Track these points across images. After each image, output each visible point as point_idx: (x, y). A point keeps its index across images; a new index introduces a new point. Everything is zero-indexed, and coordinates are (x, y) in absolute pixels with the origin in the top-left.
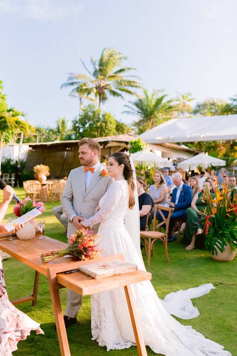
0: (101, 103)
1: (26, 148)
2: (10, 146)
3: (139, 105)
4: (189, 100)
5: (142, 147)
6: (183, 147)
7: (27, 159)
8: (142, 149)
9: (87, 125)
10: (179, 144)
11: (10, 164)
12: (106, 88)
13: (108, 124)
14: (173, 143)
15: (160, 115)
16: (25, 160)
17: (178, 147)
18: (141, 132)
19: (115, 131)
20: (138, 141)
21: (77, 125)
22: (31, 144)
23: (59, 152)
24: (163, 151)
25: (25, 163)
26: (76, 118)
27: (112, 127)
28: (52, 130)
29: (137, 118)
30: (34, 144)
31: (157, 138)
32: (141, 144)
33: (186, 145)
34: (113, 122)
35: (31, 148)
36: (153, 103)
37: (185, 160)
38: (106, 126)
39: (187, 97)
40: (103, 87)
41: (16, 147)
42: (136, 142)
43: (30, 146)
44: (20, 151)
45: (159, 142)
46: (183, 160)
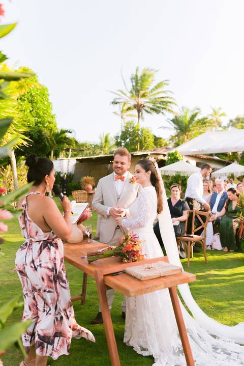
0: (140, 120)
1: (73, 161)
2: (60, 160)
3: (176, 121)
4: (220, 115)
5: (179, 158)
6: (216, 158)
7: (75, 172)
8: (179, 160)
9: (128, 140)
10: (211, 155)
11: (60, 176)
12: (144, 106)
13: (147, 139)
14: (206, 155)
15: (194, 130)
16: (73, 173)
17: (212, 158)
18: (177, 145)
19: (153, 145)
20: (175, 152)
21: (119, 140)
22: (78, 158)
23: (103, 165)
24: (198, 161)
25: (73, 175)
26: (118, 134)
27: (151, 141)
28: (97, 146)
29: (174, 132)
30: (80, 158)
31: (193, 150)
32: (178, 156)
33: (218, 157)
34: (151, 137)
35: (78, 162)
36: (188, 118)
37: (219, 169)
38: (144, 140)
39: (219, 113)
40: (141, 105)
41: (65, 161)
42: (173, 154)
43: (77, 160)
44: (68, 164)
45: (194, 154)
46: (216, 170)
